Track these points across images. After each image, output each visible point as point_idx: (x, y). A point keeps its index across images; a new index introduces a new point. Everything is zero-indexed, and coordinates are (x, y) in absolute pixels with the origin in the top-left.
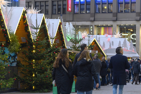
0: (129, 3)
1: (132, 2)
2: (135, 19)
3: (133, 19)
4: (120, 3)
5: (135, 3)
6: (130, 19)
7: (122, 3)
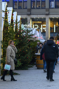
0: (22, 2)
1: (24, 1)
2: (27, 14)
3: (25, 14)
4: (15, 2)
5: (27, 2)
6: (23, 14)
7: (17, 2)
